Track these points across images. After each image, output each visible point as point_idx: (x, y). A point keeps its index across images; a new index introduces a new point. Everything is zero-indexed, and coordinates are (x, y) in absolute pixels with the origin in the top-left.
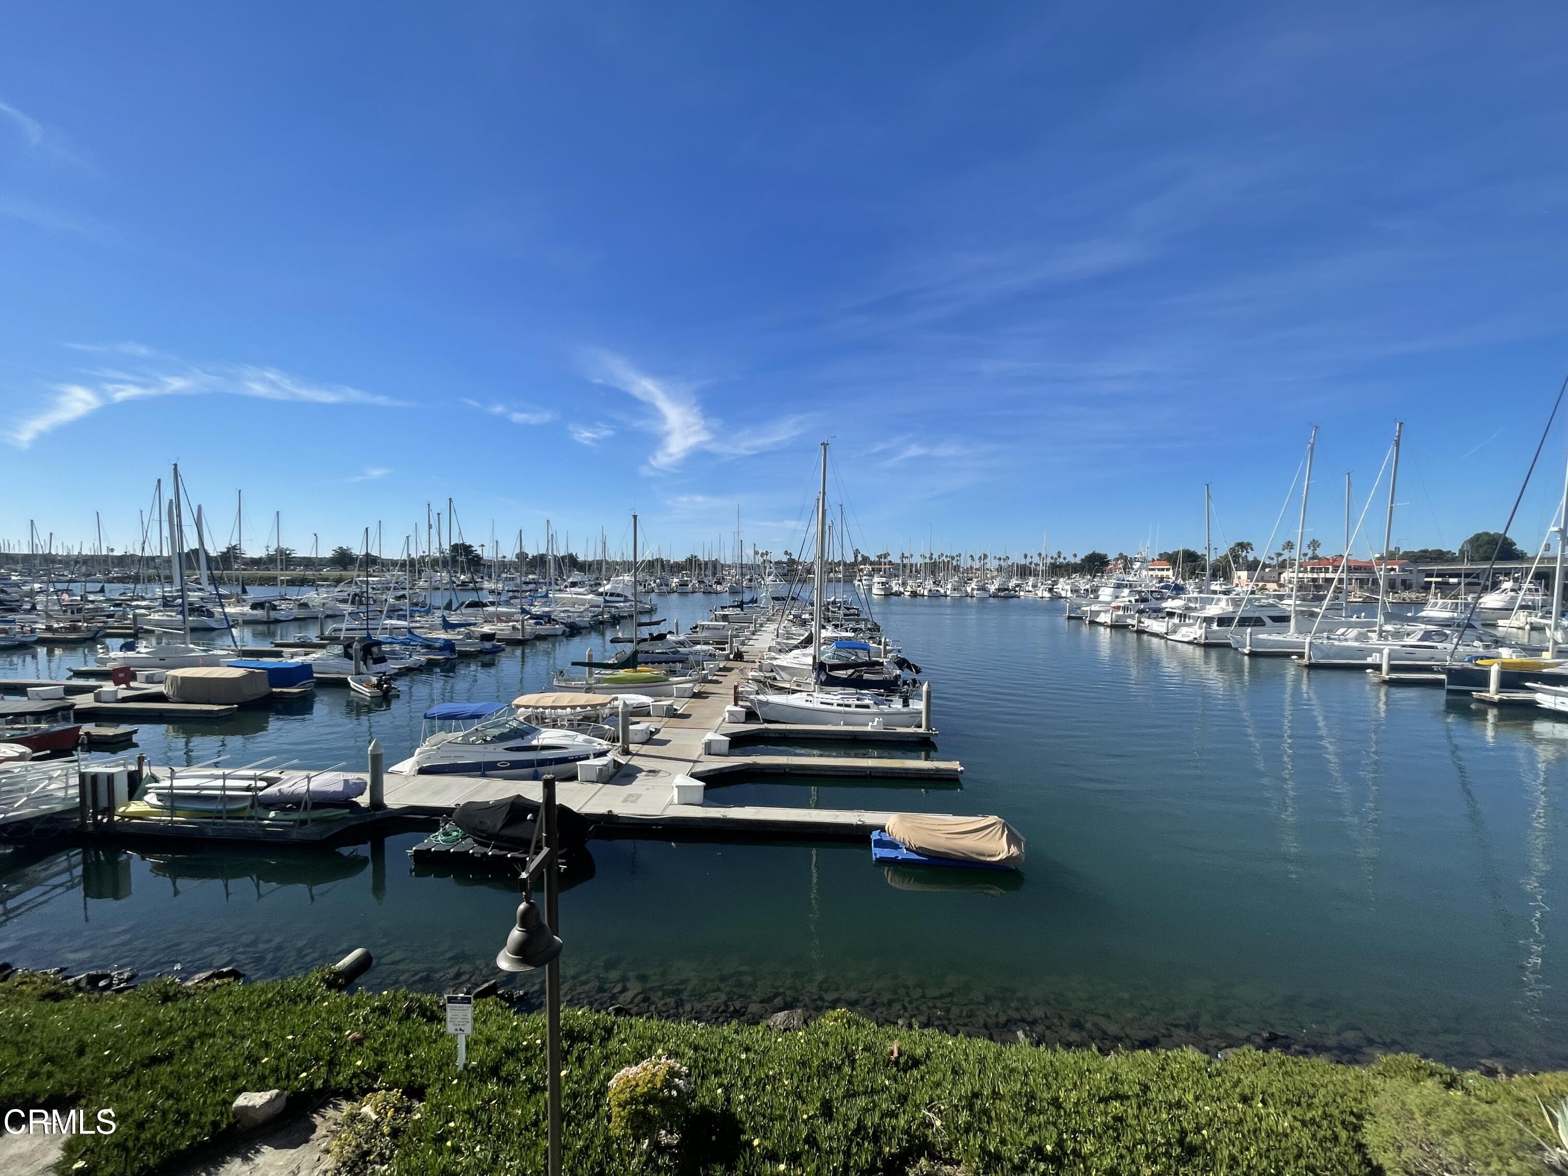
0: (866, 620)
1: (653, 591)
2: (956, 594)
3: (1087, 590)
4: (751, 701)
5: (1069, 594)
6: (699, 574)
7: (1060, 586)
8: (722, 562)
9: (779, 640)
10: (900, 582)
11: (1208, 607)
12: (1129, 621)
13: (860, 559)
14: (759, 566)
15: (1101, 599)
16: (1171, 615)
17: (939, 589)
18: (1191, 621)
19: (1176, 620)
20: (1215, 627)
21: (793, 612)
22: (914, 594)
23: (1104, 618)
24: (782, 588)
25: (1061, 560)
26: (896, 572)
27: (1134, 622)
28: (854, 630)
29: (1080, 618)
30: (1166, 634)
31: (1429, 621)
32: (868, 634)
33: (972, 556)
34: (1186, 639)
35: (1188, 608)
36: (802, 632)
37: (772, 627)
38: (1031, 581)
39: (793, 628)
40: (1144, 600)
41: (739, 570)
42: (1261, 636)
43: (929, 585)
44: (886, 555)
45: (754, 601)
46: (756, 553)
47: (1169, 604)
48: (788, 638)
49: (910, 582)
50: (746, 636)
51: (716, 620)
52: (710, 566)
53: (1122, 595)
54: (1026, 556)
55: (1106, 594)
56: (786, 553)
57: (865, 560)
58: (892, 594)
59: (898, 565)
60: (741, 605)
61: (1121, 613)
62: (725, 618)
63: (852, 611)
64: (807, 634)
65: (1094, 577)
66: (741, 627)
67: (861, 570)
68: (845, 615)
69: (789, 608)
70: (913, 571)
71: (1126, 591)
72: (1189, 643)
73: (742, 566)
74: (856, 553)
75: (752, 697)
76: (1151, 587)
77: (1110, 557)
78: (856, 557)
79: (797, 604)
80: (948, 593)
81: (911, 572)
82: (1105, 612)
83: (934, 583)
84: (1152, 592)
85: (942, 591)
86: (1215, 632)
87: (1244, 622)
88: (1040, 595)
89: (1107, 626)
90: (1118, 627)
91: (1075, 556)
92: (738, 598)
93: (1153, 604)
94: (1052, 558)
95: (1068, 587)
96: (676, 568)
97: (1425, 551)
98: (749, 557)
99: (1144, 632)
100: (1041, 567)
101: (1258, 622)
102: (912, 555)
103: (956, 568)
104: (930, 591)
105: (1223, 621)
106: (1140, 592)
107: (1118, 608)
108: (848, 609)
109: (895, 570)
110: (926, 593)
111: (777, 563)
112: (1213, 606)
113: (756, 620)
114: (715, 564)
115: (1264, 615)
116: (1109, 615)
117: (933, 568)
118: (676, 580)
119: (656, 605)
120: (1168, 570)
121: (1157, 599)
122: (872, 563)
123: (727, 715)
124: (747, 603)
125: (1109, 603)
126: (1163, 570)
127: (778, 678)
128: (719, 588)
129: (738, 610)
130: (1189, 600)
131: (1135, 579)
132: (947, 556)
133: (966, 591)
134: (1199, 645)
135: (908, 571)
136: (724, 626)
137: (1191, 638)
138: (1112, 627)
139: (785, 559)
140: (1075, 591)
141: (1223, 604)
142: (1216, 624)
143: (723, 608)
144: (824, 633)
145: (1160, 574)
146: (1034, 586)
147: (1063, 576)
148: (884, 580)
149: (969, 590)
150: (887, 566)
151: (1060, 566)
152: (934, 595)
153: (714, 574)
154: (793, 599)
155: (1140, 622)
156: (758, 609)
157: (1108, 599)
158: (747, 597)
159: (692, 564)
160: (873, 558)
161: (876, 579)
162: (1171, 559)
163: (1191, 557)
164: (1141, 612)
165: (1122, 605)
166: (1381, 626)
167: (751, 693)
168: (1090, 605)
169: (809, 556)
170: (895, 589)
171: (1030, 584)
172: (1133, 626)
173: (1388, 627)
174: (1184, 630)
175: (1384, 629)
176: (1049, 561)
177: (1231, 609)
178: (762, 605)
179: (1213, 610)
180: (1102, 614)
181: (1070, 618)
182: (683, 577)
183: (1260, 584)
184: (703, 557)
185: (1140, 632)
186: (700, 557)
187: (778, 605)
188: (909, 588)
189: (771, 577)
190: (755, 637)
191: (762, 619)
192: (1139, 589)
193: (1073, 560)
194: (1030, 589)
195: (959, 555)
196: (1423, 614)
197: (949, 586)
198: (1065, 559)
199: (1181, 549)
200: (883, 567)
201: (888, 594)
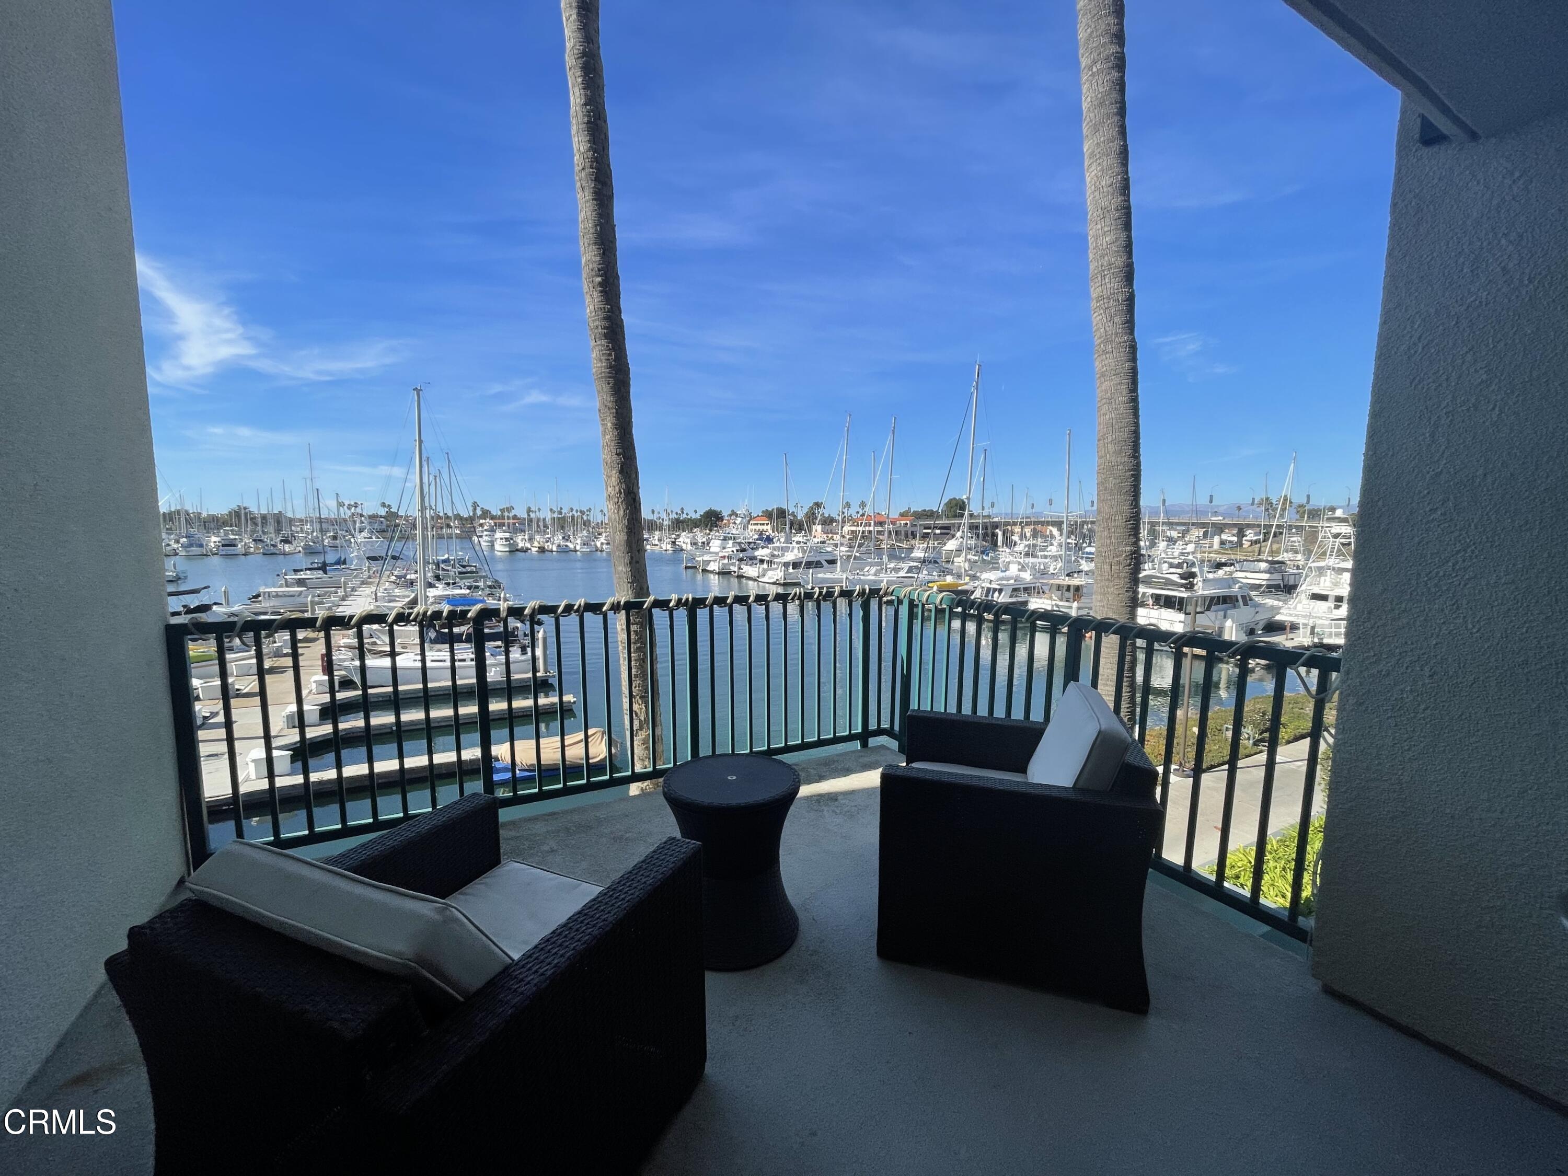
0: (485, 577)
1: (176, 554)
2: (586, 549)
3: (703, 543)
4: (346, 668)
5: (689, 547)
6: (254, 531)
7: (681, 539)
8: (290, 515)
9: (377, 604)
10: (526, 537)
11: (786, 554)
12: (733, 568)
13: (479, 512)
14: (345, 520)
15: (712, 550)
16: (762, 561)
17: (568, 544)
18: (776, 566)
19: (765, 566)
20: (791, 570)
21: (396, 573)
22: (542, 550)
23: (713, 567)
24: (378, 544)
25: (685, 516)
26: (522, 527)
27: (736, 569)
28: (469, 588)
29: (695, 567)
30: (758, 577)
31: (913, 560)
32: (488, 591)
33: (602, 511)
34: (771, 581)
35: (773, 556)
36: (407, 593)
37: (368, 590)
38: (657, 534)
39: (397, 590)
40: (743, 550)
41: (317, 526)
42: (820, 575)
43: (558, 539)
44: (509, 509)
45: (341, 562)
46: (340, 504)
47: (761, 553)
48: (390, 601)
49: (538, 537)
50: (333, 602)
51: (287, 586)
52: (271, 520)
53: (728, 546)
54: (653, 512)
55: (715, 545)
56: (383, 505)
57: (486, 514)
58: (517, 550)
59: (524, 519)
60: (323, 568)
61: (726, 561)
62: (301, 582)
63: (469, 569)
64: (413, 595)
65: (711, 530)
66: (327, 592)
67: (481, 525)
68: (460, 573)
69: (390, 568)
70: (542, 527)
71: (731, 542)
72: (774, 583)
73: (320, 520)
74: (475, 505)
75: (346, 664)
76: (749, 539)
77: (725, 513)
78: (475, 510)
79: (399, 563)
80: (578, 548)
81: (538, 526)
82: (714, 561)
83: (563, 538)
84: (749, 543)
85: (571, 546)
86: (791, 574)
87: (809, 565)
88: (664, 548)
89: (716, 573)
90: (724, 573)
91: (696, 512)
92: (318, 560)
93: (749, 553)
94: (677, 514)
95: (688, 541)
96: (213, 523)
97: (924, 511)
98: (329, 508)
99: (743, 577)
100: (666, 523)
101: (818, 565)
102: (539, 510)
103: (586, 524)
104: (559, 546)
105: (796, 565)
106: (740, 543)
107: (724, 557)
108: (464, 567)
109: (519, 525)
110: (555, 549)
111: (370, 517)
112: (789, 553)
113: (345, 584)
114: (279, 520)
115: (822, 559)
116: (717, 564)
117: (561, 523)
118: (214, 539)
119: (183, 572)
120: (767, 524)
121: (752, 549)
122: (493, 518)
123: (314, 686)
124: (332, 565)
125: (717, 553)
126: (763, 524)
127: (379, 642)
128: (287, 548)
129: (320, 574)
130: (774, 549)
131: (738, 532)
132: (577, 511)
133: (596, 546)
134: (780, 584)
135: (534, 524)
136: (301, 593)
137: (774, 580)
138: (719, 573)
139: (383, 512)
140: (694, 544)
141: (796, 551)
142: (791, 567)
143: (296, 571)
144: (432, 592)
145: (761, 528)
146: (660, 540)
147: (683, 531)
148: (507, 535)
149: (598, 544)
150: (511, 521)
151: (683, 522)
152: (564, 550)
153: (278, 531)
154: (394, 558)
155: (740, 568)
156: (348, 571)
157: (717, 550)
158: (331, 558)
159: (238, 517)
160: (495, 512)
161: (499, 535)
162: (768, 515)
163: (782, 513)
164: (741, 560)
165: (727, 554)
166: (886, 564)
167: (344, 660)
168: (703, 555)
169: (410, 508)
170: (521, 545)
171: (656, 538)
172: (735, 572)
173: (892, 565)
174: (770, 573)
175: (888, 566)
176: (674, 516)
177: (801, 555)
178: (353, 567)
179: (790, 557)
180: (712, 563)
181: (687, 568)
182: (226, 534)
183: (830, 536)
184: (258, 508)
185: (740, 577)
186: (254, 509)
187: (375, 566)
188: (536, 544)
189: (365, 534)
190: (345, 603)
191: (356, 582)
192: (739, 541)
193: (694, 516)
194: (657, 542)
195: (589, 510)
196: (912, 555)
197: (579, 541)
198: (687, 514)
199: (775, 507)
200: (506, 521)
201: (514, 550)
